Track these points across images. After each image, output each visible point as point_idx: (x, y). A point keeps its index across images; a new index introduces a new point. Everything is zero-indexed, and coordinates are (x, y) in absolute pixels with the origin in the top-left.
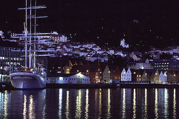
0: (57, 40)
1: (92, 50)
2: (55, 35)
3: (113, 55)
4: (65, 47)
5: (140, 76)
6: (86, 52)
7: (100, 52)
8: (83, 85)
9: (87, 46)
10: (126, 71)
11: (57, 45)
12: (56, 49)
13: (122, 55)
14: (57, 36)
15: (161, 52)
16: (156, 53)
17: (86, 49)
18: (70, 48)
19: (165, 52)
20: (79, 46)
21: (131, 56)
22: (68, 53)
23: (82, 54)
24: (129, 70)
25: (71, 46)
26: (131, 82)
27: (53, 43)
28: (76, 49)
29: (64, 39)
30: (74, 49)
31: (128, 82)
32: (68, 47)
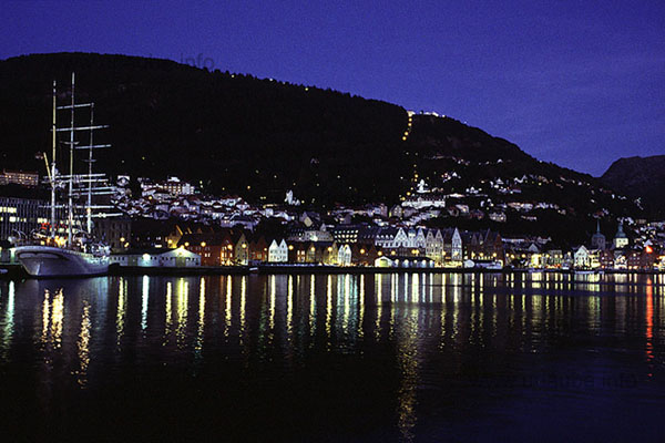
0: (177, 191)
1: (234, 208)
2: (173, 183)
3: (271, 217)
4: (186, 203)
5: (303, 253)
6: (225, 211)
7: (249, 213)
8: (188, 268)
9: (227, 202)
10: (279, 245)
11: (173, 200)
12: (170, 206)
13: (286, 217)
14: (177, 184)
15: (353, 212)
16: (344, 215)
17: (224, 206)
18: (195, 204)
19: (361, 212)
20: (213, 202)
21: (301, 219)
22: (192, 213)
23: (216, 215)
24: (283, 242)
25: (199, 202)
26: (287, 263)
27: (167, 196)
28: (207, 206)
29: (188, 189)
30: (202, 207)
31: (281, 263)
32: (192, 204)
